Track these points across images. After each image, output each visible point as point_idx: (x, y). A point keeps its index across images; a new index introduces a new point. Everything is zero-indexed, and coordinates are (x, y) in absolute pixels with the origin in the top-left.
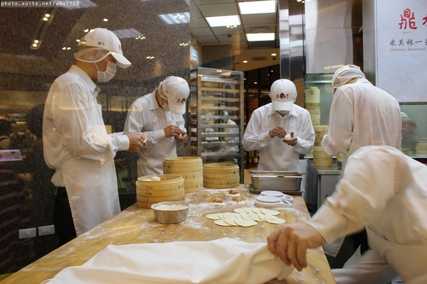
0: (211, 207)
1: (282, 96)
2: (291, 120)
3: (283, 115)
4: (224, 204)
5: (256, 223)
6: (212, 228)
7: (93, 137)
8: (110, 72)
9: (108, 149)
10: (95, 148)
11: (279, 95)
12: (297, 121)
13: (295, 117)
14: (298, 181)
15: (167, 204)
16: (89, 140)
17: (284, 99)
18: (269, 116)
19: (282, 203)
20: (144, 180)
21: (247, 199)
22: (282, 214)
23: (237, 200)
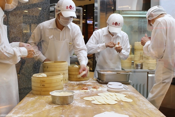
0: (82, 93)
1: (116, 24)
2: (117, 39)
3: (113, 35)
4: (88, 91)
5: (116, 102)
6: (93, 106)
7: (5, 47)
8: (14, 4)
9: (15, 55)
10: (6, 54)
11: (115, 23)
12: (121, 39)
13: (120, 37)
14: (128, 76)
15: (58, 92)
16: (3, 50)
17: (117, 26)
18: (104, 36)
19: (124, 89)
20: (38, 76)
21: (100, 87)
22: (127, 96)
23: (96, 88)
